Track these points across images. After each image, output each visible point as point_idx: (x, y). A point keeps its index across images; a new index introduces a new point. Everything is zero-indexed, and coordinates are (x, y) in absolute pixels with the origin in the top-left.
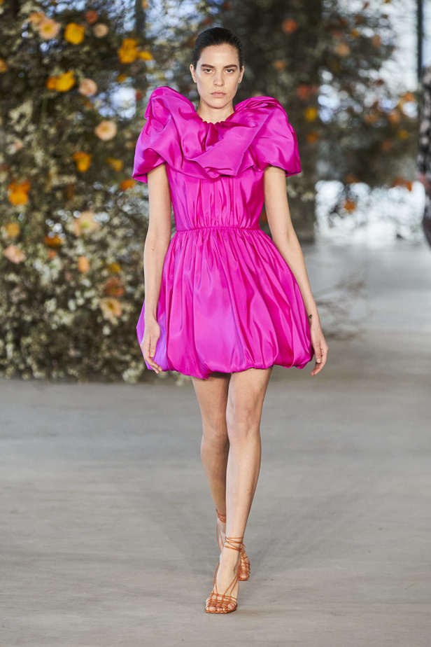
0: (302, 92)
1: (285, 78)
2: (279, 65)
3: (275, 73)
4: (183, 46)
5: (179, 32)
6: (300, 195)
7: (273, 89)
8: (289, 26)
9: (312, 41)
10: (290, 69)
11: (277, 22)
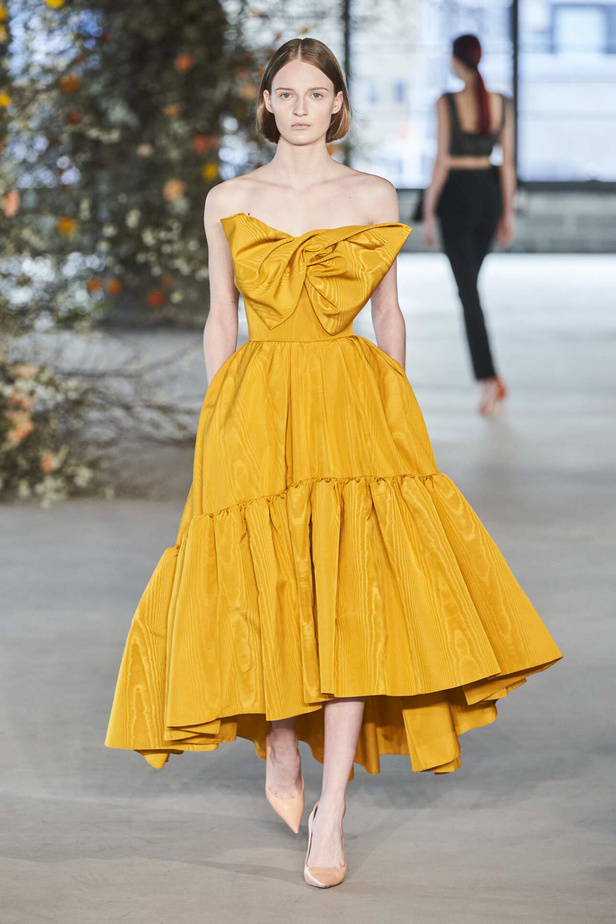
0: (200, 145)
1: (179, 127)
2: (172, 110)
3: (166, 121)
4: (49, 88)
5: (46, 71)
6: (194, 271)
7: (164, 141)
8: (183, 63)
9: (211, 81)
10: (185, 116)
11: (168, 57)
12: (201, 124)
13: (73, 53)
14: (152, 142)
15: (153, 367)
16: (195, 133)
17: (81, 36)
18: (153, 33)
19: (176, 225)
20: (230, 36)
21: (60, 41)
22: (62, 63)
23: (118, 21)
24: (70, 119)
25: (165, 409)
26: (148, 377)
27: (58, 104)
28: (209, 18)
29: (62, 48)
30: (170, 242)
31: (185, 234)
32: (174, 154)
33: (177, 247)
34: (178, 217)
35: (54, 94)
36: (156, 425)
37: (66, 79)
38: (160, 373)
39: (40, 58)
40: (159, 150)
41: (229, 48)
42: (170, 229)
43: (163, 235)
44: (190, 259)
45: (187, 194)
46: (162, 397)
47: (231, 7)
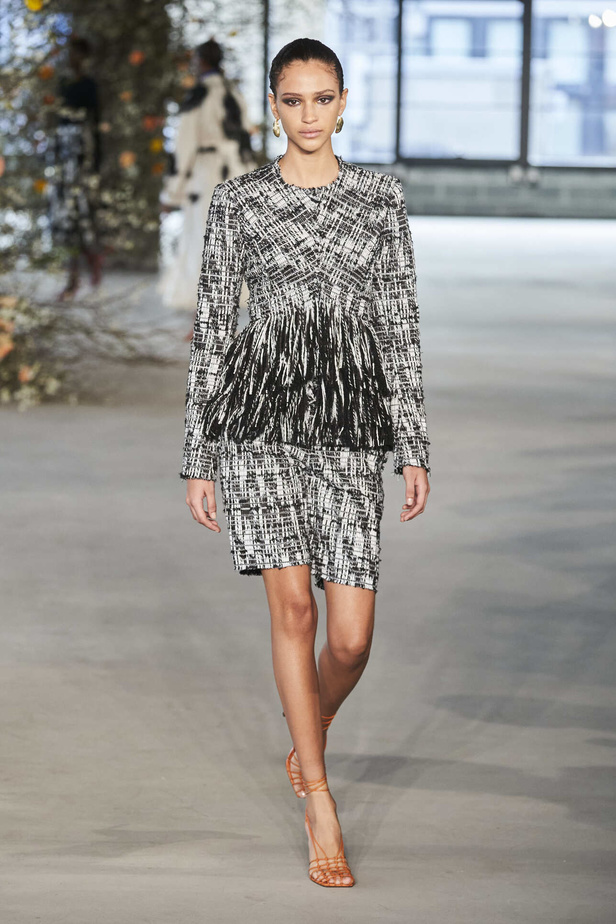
12: (150, 107)
13: (48, 48)
14: (110, 121)
15: (109, 301)
16: (145, 114)
17: (55, 33)
18: (113, 33)
19: (129, 188)
20: (174, 37)
21: (38, 38)
22: (40, 55)
23: (85, 23)
24: (46, 101)
25: (119, 334)
26: (105, 309)
27: (36, 89)
28: (157, 22)
29: (39, 44)
30: (124, 201)
31: (136, 195)
32: (128, 131)
33: (130, 205)
34: (130, 181)
35: (34, 81)
36: (110, 347)
37: (43, 69)
38: (115, 305)
39: (22, 52)
40: (116, 128)
41: (172, 47)
42: (124, 191)
43: (118, 195)
44: (140, 214)
45: (138, 163)
46: (115, 325)
47: (174, 13)
